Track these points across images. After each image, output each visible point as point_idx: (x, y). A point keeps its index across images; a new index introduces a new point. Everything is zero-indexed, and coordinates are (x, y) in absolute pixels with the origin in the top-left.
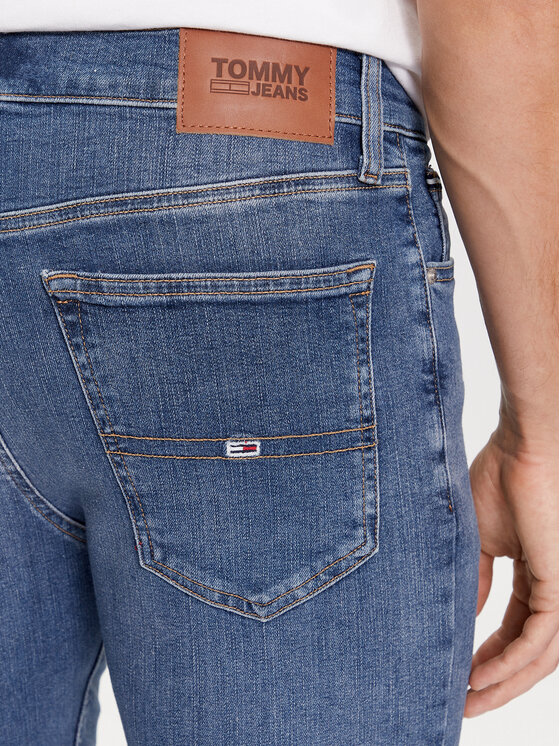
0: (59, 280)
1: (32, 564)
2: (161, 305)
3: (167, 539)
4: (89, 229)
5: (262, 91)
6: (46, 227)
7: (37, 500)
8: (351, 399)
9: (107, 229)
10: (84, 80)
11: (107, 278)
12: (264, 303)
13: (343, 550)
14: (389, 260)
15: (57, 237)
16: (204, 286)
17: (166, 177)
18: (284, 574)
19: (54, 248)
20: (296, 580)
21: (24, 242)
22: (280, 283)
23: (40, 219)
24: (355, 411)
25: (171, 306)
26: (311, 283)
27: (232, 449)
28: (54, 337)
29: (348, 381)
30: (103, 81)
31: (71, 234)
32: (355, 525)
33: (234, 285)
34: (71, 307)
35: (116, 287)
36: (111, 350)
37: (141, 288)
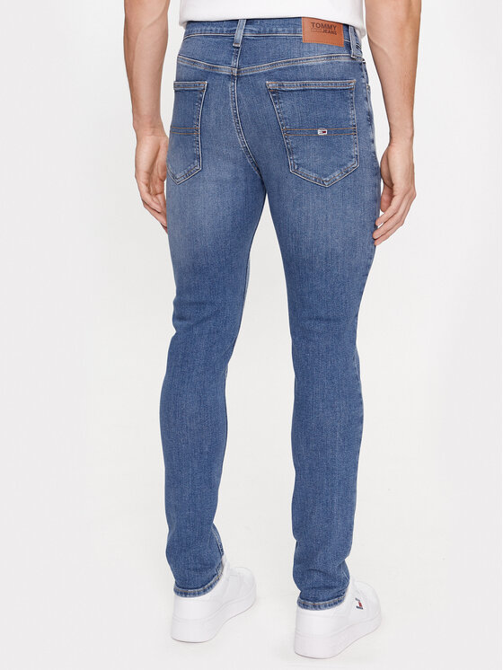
0: (271, 84)
1: (246, 180)
2: (300, 90)
3: (300, 161)
4: (280, 69)
5: (325, 31)
6: (266, 70)
7: (250, 157)
8: (349, 120)
9: (285, 69)
10: (274, 29)
11: (285, 83)
12: (328, 90)
13: (349, 165)
14: (359, 80)
15: (270, 72)
16: (313, 85)
17: (301, 54)
18: (333, 171)
19: (269, 75)
20: (336, 174)
21: (259, 74)
22: (331, 84)
23: (264, 68)
24: (351, 123)
25: (304, 90)
26: (339, 84)
27: (320, 132)
28: (269, 101)
29: (349, 114)
30: (280, 29)
31: (274, 71)
32: (352, 158)
33: (321, 84)
34: (275, 91)
35: (288, 85)
36: (286, 104)
37: (295, 86)
